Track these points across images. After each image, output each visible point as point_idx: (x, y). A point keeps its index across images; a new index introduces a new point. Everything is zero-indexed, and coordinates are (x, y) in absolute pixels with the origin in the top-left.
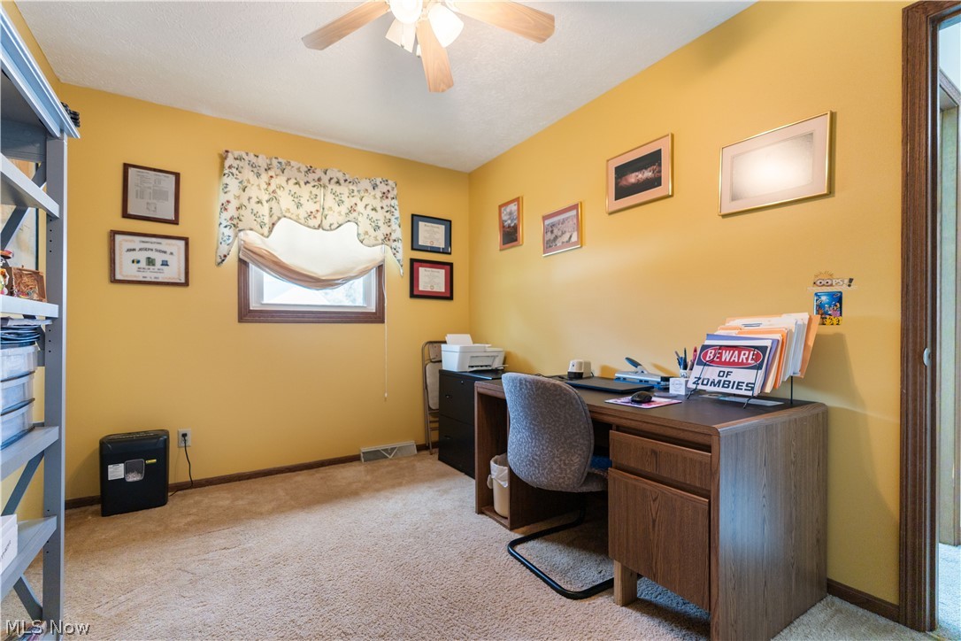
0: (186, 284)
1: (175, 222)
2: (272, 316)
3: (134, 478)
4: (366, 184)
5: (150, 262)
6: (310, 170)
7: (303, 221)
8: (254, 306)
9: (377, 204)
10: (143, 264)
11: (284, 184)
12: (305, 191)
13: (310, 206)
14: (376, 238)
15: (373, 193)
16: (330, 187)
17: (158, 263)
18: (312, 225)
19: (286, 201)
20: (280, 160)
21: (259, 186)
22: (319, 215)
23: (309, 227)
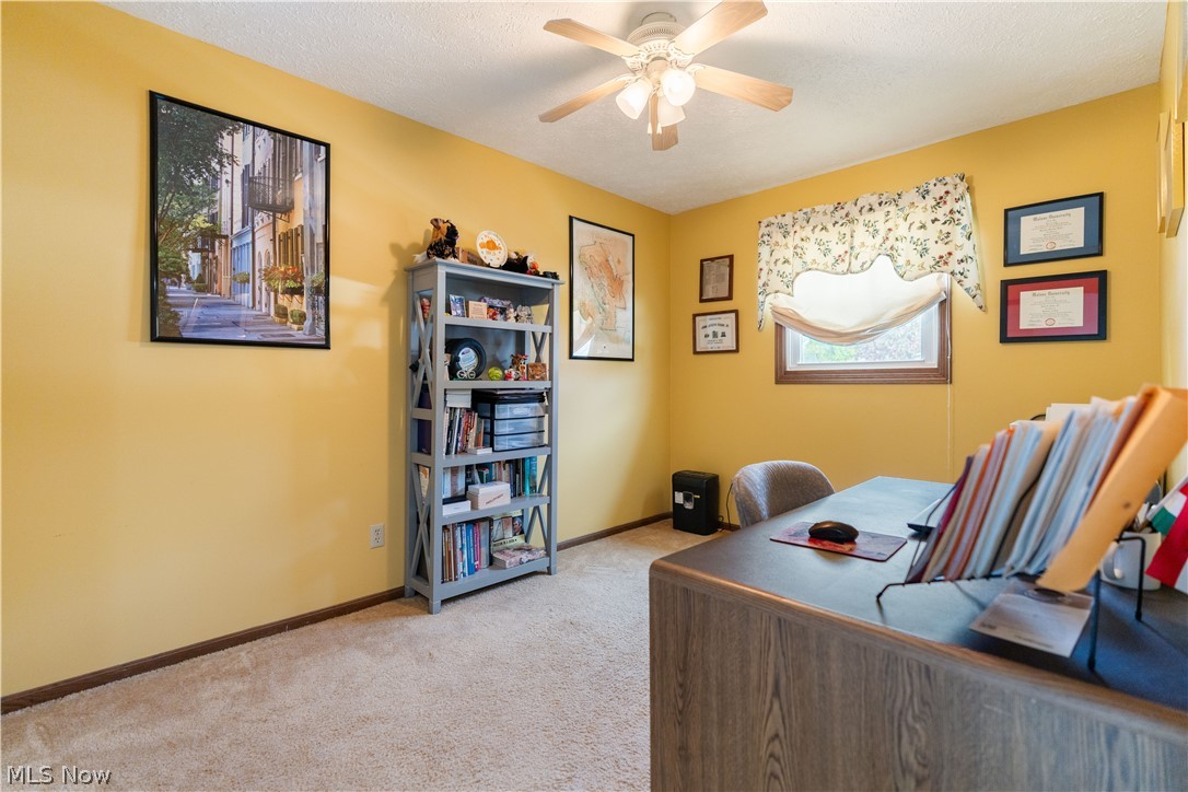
0: (737, 351)
1: (730, 298)
2: (806, 377)
3: (689, 506)
4: (911, 196)
5: (715, 334)
6: (839, 206)
7: (829, 269)
8: (790, 367)
9: (927, 217)
10: (711, 338)
11: (810, 234)
12: (833, 234)
13: (838, 250)
14: (922, 267)
15: (922, 204)
16: (861, 219)
17: (720, 335)
18: (840, 271)
19: (812, 252)
20: (805, 210)
21: (786, 245)
22: (847, 258)
23: (837, 274)
